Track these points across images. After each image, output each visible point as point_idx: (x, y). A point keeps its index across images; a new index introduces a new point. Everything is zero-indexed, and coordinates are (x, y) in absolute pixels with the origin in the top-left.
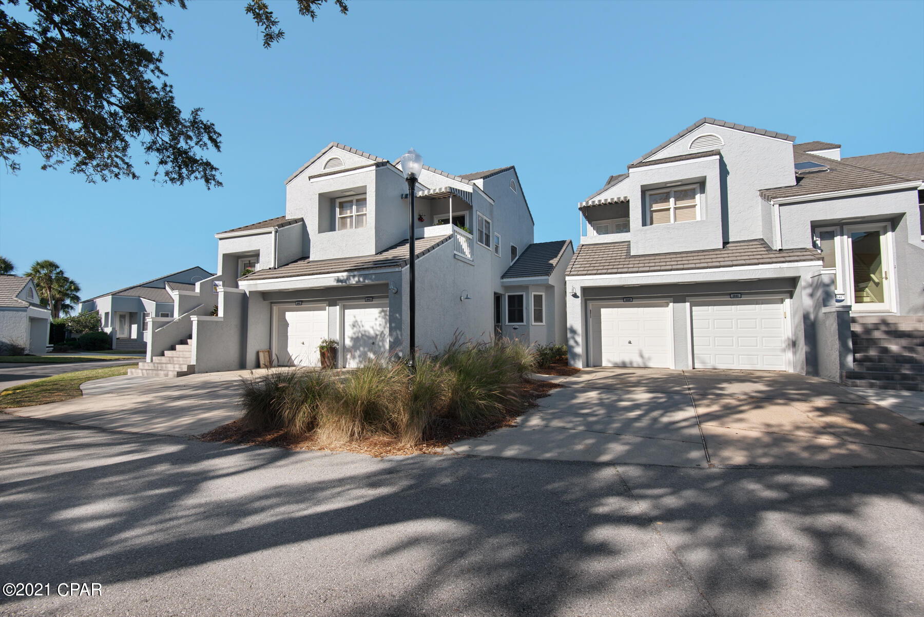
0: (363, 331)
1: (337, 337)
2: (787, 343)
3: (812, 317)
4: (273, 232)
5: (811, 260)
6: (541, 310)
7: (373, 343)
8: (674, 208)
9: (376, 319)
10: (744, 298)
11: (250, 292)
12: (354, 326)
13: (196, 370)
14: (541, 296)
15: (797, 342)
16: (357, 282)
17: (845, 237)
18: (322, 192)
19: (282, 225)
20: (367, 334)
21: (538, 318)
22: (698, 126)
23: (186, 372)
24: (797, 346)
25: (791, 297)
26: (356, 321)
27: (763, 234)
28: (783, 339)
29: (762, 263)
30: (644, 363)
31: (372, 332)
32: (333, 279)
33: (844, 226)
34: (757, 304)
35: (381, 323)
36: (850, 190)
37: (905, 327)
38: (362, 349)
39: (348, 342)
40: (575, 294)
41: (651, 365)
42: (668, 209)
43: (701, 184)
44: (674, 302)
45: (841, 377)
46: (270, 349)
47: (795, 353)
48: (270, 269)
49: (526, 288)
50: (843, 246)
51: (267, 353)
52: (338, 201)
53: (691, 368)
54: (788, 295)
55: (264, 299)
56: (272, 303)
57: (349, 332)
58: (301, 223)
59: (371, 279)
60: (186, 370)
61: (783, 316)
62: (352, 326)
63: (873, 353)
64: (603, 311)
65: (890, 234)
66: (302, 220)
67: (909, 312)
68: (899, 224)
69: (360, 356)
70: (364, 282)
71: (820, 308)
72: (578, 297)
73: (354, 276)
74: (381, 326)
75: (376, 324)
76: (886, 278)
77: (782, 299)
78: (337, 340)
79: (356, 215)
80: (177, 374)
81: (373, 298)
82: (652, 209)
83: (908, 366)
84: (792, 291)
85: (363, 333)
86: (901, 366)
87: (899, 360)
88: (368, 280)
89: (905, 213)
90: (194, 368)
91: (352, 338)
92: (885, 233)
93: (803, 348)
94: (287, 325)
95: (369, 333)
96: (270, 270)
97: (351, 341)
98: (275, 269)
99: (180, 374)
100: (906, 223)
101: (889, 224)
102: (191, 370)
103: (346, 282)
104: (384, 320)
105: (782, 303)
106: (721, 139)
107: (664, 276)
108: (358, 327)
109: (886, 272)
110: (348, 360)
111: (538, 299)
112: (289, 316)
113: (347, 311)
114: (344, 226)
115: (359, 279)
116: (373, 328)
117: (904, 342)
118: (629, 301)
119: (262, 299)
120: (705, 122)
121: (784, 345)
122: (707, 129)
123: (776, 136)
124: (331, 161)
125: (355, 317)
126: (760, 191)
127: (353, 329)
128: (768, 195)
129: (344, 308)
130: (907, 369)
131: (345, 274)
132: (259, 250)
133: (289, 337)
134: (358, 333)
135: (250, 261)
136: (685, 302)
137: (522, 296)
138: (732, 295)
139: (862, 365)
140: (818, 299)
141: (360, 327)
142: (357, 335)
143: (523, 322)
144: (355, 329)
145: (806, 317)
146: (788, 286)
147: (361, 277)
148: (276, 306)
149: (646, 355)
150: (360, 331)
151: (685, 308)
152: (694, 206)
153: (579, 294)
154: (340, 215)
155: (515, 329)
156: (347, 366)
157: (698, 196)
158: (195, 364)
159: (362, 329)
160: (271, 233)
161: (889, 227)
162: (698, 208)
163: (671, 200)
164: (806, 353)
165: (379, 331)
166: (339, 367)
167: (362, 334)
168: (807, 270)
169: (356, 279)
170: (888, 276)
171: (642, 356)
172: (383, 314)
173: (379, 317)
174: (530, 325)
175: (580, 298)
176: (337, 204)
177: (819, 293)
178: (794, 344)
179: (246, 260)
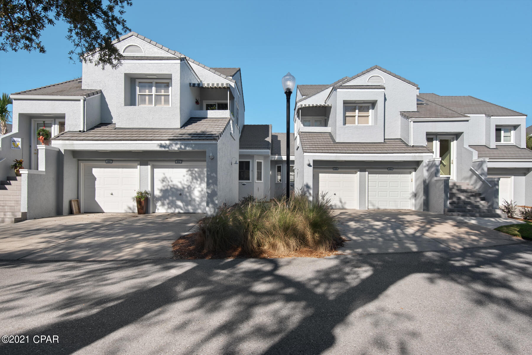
0: (171, 185)
1: (149, 189)
2: (412, 195)
3: (427, 182)
4: (82, 101)
5: (428, 153)
6: (261, 172)
7: (181, 194)
8: (358, 116)
9: (184, 176)
10: (394, 170)
11: (65, 150)
12: (163, 181)
13: (28, 216)
14: (261, 163)
15: (418, 195)
16: (178, 149)
17: (438, 141)
18: (128, 72)
19: (89, 95)
20: (175, 187)
21: (259, 178)
22: (372, 69)
23: (20, 218)
24: (417, 196)
25: (415, 171)
26: (166, 178)
27: (401, 136)
28: (410, 192)
29: (407, 153)
30: (342, 206)
31: (180, 186)
32: (156, 145)
33: (438, 136)
34: (399, 174)
35: (188, 179)
36: (443, 118)
37: (464, 187)
38: (170, 198)
39: (157, 193)
40: (310, 164)
41: (347, 207)
42: (355, 116)
43: (373, 104)
44: (360, 172)
45: (444, 211)
46: (78, 198)
47: (415, 200)
48: (80, 131)
49: (252, 156)
50: (436, 145)
51: (76, 202)
52: (138, 81)
53: (367, 209)
54: (414, 170)
55: (74, 157)
56: (78, 160)
57: (158, 186)
58: (100, 94)
59: (191, 147)
60: (20, 217)
61: (410, 181)
62: (162, 181)
63: (455, 200)
64: (320, 175)
65: (455, 141)
66: (101, 92)
67: (461, 180)
68: (459, 137)
69: (168, 204)
70: (186, 149)
71: (433, 177)
72: (311, 166)
73: (176, 144)
74: (188, 181)
75: (183, 180)
76: (452, 163)
77: (410, 172)
78: (149, 191)
79: (155, 95)
80: (15, 220)
81: (182, 161)
82: (346, 115)
83: (469, 206)
84: (416, 168)
85: (172, 186)
86: (467, 206)
87: (466, 203)
88: (188, 147)
89: (463, 132)
90: (26, 216)
91: (161, 190)
92: (453, 141)
93: (421, 198)
94: (95, 179)
95: (177, 186)
96: (80, 133)
97: (160, 192)
98: (84, 132)
99: (17, 220)
100: (463, 137)
101: (455, 136)
102: (25, 217)
103: (168, 148)
104: (191, 177)
105: (410, 174)
106: (383, 79)
107: (360, 157)
108: (167, 182)
109: (452, 160)
110: (158, 207)
111: (259, 164)
112: (96, 172)
113: (155, 170)
114: (143, 101)
115: (181, 147)
116: (181, 182)
117: (465, 194)
118: (336, 169)
119: (72, 157)
120: (376, 68)
121: (410, 196)
122: (376, 72)
123: (409, 83)
124: (130, 48)
125: (164, 174)
126: (401, 112)
127: (162, 183)
128: (406, 115)
129: (153, 168)
130: (469, 207)
131: (168, 142)
132: (65, 114)
133: (96, 189)
134: (167, 187)
135: (44, 122)
136: (365, 171)
137: (249, 162)
138: (389, 169)
139: (453, 205)
140: (432, 173)
141: (169, 182)
142: (166, 188)
143: (249, 180)
144: (164, 183)
145: (424, 182)
146: (415, 165)
147: (182, 145)
148: (82, 163)
149: (343, 201)
150: (169, 185)
151: (366, 175)
152: (368, 116)
153: (312, 164)
154: (139, 92)
155: (244, 185)
156: (157, 211)
157: (370, 111)
158: (27, 211)
159: (170, 183)
160: (79, 100)
161: (455, 138)
162: (370, 118)
163: (356, 111)
164: (424, 200)
165: (186, 185)
166: (151, 213)
167: (170, 187)
168: (425, 158)
169: (178, 146)
170: (453, 162)
171: (341, 202)
172: (190, 172)
173: (187, 174)
174: (254, 183)
175: (312, 167)
176: (137, 83)
177: (433, 169)
178: (415, 195)
179: (41, 121)
